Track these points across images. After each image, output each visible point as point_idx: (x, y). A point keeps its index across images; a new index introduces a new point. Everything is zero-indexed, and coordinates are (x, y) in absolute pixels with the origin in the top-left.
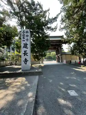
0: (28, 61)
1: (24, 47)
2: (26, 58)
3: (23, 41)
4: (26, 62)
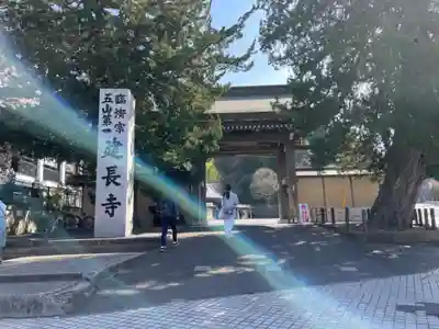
0: (119, 204)
1: (106, 154)
3: (104, 131)
4: (113, 208)
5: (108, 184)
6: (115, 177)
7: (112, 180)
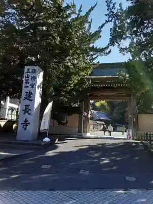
0: (29, 124)
1: (26, 98)
3: (25, 87)
4: (27, 125)
5: (25, 114)
7: (27, 112)
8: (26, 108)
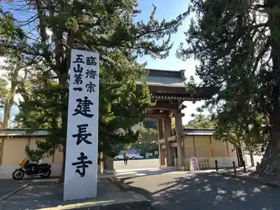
0: (90, 162)
1: (78, 112)
2: (82, 154)
3: (75, 89)
4: (85, 167)
5: (78, 143)
6: (87, 135)
7: (84, 139)
8: (80, 131)
